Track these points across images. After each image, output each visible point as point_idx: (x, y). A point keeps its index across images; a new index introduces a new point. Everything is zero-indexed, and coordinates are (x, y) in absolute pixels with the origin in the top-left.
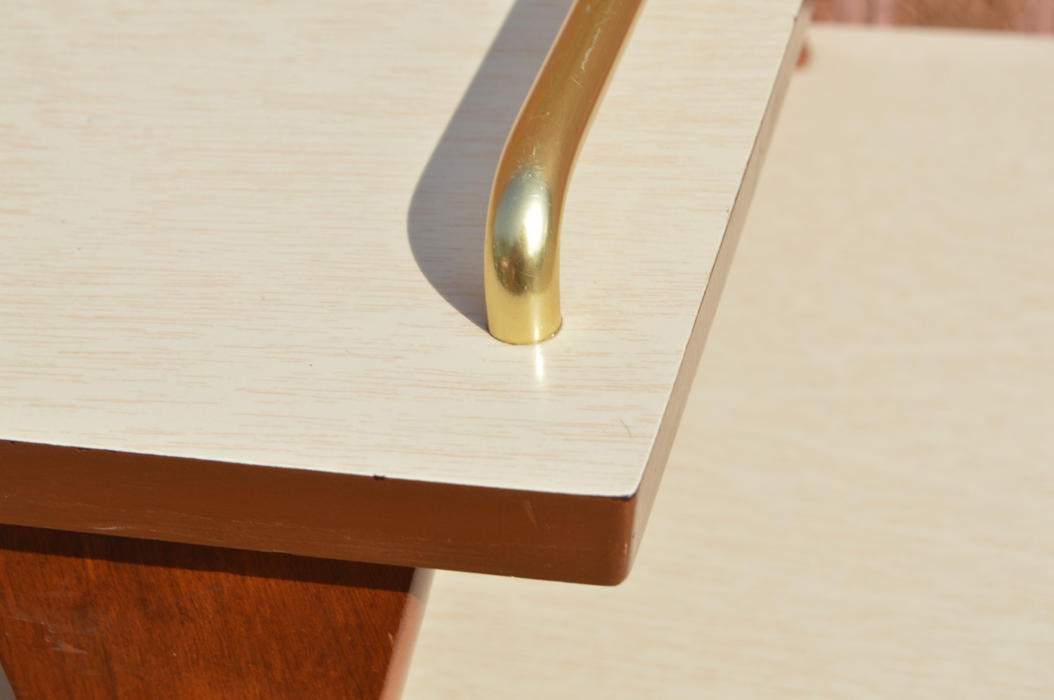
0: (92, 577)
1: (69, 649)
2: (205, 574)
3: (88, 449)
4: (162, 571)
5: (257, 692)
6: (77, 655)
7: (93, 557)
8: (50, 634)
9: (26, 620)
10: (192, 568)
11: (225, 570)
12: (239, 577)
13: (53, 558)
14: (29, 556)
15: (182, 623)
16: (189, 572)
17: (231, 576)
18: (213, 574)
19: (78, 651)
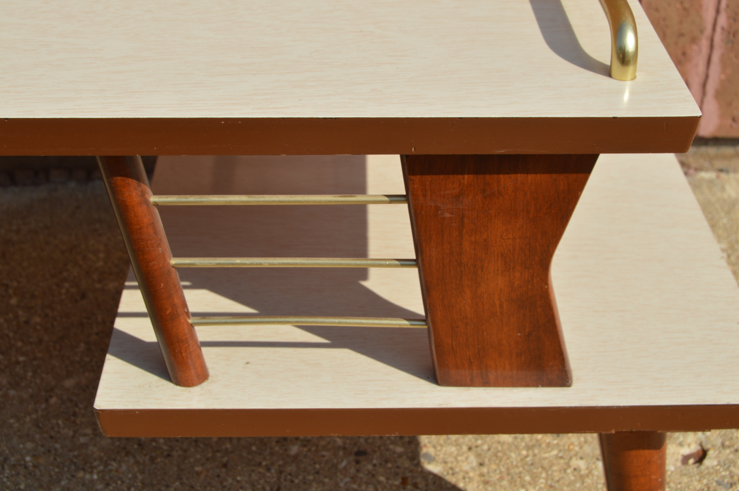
0: (466, 182)
1: (447, 215)
2: (512, 176)
3: (506, 118)
4: (495, 176)
5: (521, 223)
6: (450, 217)
7: (468, 174)
8: (441, 210)
9: (432, 205)
10: (507, 173)
11: (521, 173)
12: (526, 175)
13: (451, 176)
14: (442, 177)
15: (498, 198)
16: (506, 176)
17: (523, 175)
18: (515, 175)
19: (451, 216)
